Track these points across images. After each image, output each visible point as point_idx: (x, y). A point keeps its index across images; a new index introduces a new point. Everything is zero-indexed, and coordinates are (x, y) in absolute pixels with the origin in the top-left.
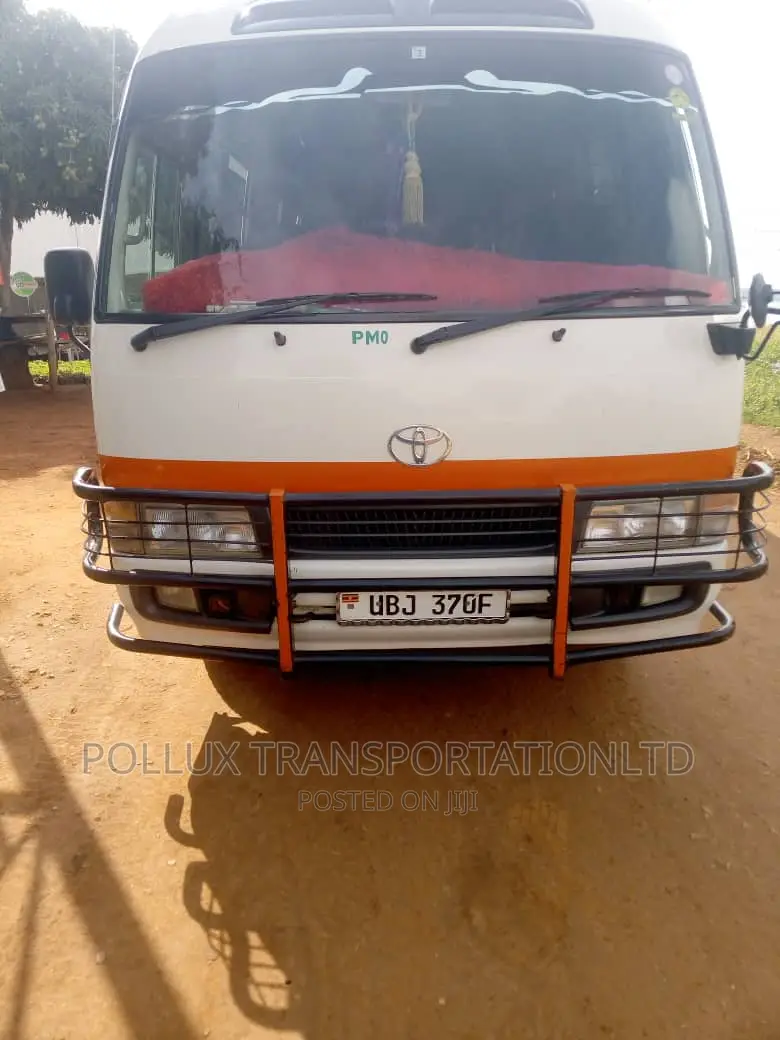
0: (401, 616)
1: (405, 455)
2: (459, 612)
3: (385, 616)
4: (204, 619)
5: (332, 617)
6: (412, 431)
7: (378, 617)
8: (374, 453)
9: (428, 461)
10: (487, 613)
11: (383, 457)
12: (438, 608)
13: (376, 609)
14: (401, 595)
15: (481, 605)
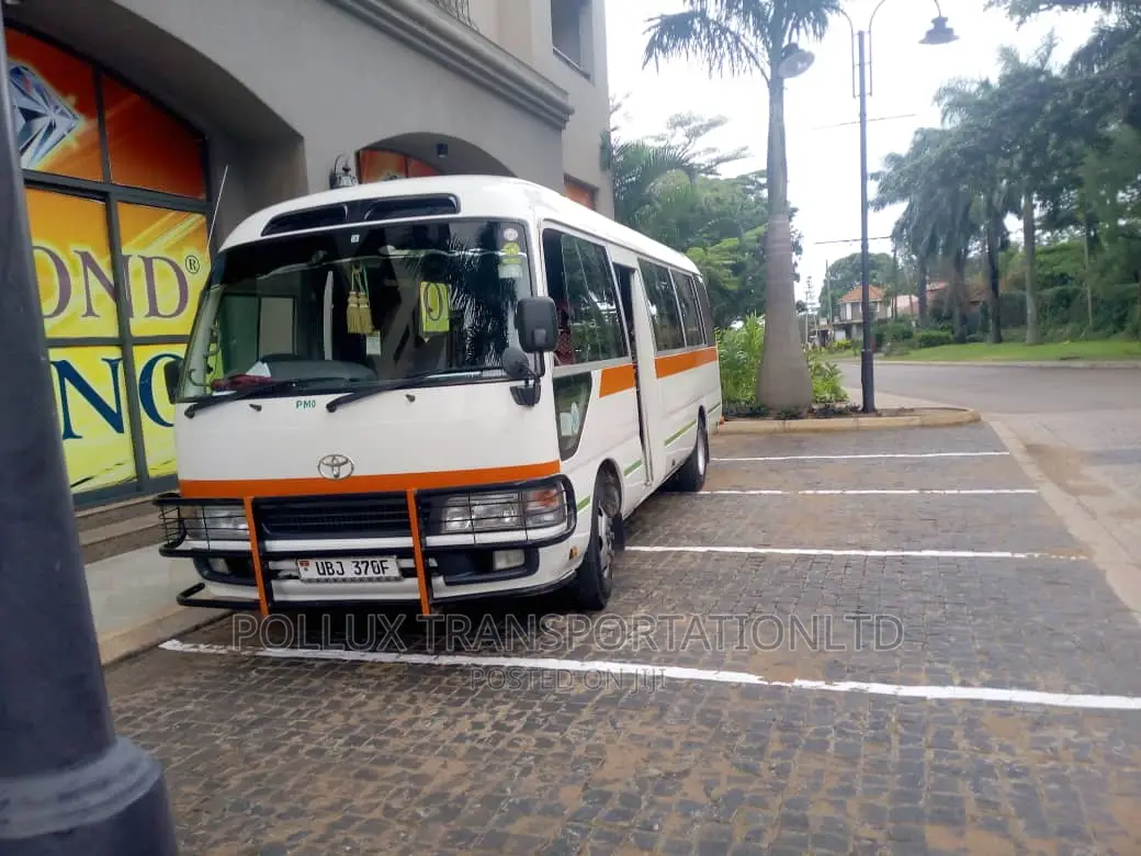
0: (336, 576)
1: (328, 473)
2: (370, 574)
3: (327, 576)
4: (232, 578)
5: (297, 578)
6: (331, 458)
7: (323, 577)
8: (310, 472)
9: (341, 476)
10: (388, 573)
11: (315, 474)
12: (358, 571)
13: (321, 571)
14: (333, 561)
15: (383, 568)
